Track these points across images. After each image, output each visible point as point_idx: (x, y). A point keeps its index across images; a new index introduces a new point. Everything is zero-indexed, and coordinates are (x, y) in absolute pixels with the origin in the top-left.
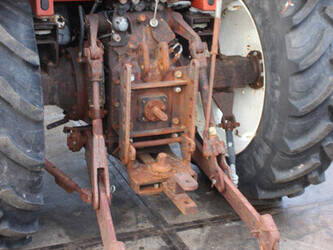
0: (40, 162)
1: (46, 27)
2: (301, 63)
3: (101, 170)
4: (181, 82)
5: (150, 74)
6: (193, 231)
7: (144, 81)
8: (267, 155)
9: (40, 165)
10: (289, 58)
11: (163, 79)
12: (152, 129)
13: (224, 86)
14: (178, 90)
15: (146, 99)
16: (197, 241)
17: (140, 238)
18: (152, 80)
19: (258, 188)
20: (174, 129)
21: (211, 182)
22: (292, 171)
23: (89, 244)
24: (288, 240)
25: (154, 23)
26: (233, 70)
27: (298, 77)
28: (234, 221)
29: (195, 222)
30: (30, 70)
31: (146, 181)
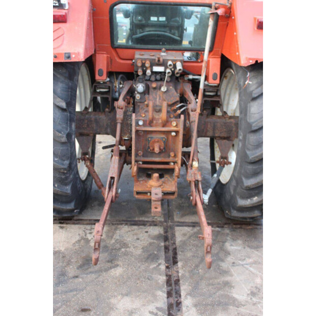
0: (62, 167)
1: (104, 87)
2: (254, 125)
3: (112, 178)
4: (175, 129)
5: (155, 122)
6: (186, 228)
7: (151, 126)
8: (235, 186)
9: (63, 169)
10: (248, 120)
11: (164, 126)
12: (157, 157)
13: (226, 136)
14: (173, 134)
15: (152, 138)
16: (184, 235)
17: (150, 225)
18: (156, 126)
19: (231, 209)
20: (171, 159)
21: (190, 198)
22: (249, 200)
23: (119, 223)
24: (247, 248)
25: (164, 89)
26: (233, 125)
27: (252, 134)
28: (218, 227)
29: (192, 223)
30: (60, 111)
31: (140, 189)
